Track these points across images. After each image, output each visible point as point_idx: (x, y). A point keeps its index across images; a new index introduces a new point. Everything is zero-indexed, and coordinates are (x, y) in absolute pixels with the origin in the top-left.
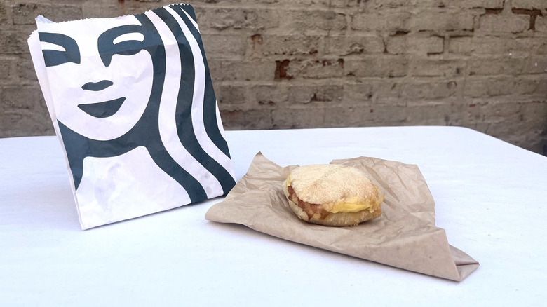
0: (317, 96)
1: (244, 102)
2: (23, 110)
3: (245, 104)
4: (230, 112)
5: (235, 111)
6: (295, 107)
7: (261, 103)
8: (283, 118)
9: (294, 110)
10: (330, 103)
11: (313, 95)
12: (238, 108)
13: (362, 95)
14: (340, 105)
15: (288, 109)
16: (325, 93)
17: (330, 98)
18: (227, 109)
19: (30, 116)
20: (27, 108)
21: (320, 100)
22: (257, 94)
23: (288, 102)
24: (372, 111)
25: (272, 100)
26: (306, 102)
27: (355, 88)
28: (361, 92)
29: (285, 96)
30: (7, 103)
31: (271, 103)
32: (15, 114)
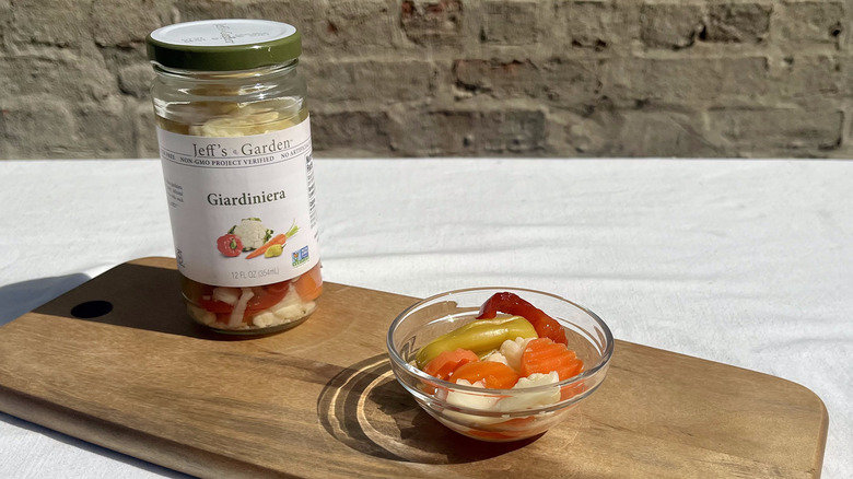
0: (710, 31)
1: (535, 41)
2: (55, 50)
3: (539, 45)
4: (504, 65)
5: (515, 62)
6: (654, 54)
7: (575, 43)
8: (625, 81)
9: (653, 61)
10: (738, 46)
11: (700, 28)
12: (523, 54)
13: (816, 28)
14: (759, 53)
15: (637, 58)
16: (727, 23)
17: (739, 35)
18: (498, 57)
19: (73, 64)
20: (67, 45)
21: (716, 39)
22: (568, 20)
23: (637, 43)
24: (838, 68)
25: (602, 38)
26: (682, 42)
27: (802, 12)
28: (816, 22)
29: (635, 29)
30: (20, 31)
31: (601, 44)
32: (42, 59)
